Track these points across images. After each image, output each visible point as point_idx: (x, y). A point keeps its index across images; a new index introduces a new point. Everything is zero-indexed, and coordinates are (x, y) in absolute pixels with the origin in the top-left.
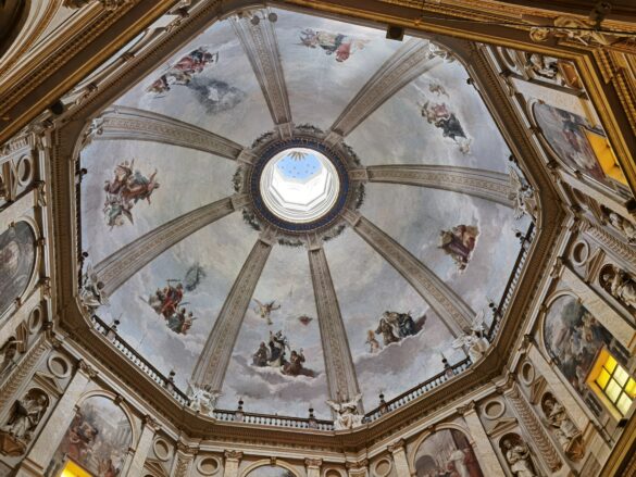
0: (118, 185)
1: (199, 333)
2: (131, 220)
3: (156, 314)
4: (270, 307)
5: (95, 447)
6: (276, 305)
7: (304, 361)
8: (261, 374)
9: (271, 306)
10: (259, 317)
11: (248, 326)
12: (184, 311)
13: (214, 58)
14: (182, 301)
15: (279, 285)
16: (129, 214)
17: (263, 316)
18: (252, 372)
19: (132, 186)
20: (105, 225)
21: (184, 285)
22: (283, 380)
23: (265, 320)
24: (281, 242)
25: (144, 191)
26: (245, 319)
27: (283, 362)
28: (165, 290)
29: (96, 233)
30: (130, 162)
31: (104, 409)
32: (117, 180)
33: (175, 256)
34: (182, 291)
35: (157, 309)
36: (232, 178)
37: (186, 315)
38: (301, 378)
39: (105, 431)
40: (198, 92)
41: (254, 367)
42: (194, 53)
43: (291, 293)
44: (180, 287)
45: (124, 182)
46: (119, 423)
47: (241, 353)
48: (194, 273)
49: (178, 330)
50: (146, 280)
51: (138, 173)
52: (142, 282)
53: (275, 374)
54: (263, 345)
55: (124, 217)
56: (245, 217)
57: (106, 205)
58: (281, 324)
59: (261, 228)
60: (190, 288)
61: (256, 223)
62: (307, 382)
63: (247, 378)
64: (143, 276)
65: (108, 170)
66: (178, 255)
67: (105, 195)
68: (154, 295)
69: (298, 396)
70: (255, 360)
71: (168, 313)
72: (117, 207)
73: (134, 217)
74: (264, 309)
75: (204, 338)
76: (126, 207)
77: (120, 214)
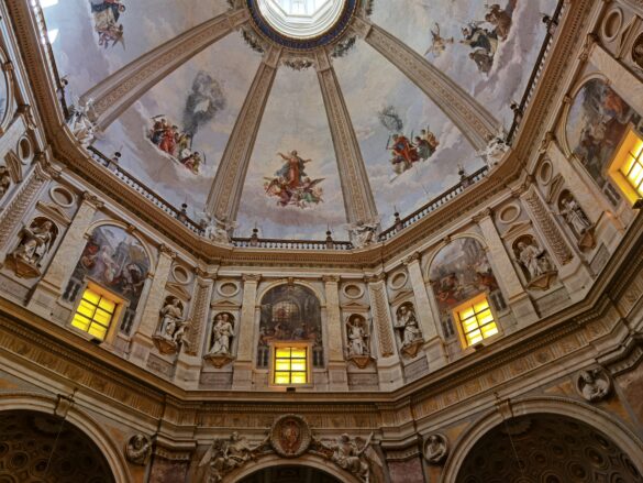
0: (284, 194)
1: (442, 127)
2: (320, 180)
3: (412, 169)
4: (436, 38)
5: (461, 282)
6: (434, 28)
7: (498, 6)
8: (499, 68)
9: (435, 35)
10: (443, 53)
11: (450, 69)
12: (418, 138)
13: (158, 120)
14: (409, 138)
15: (415, 21)
16: (313, 183)
17: (444, 48)
18: (494, 79)
19: (288, 179)
20: (317, 206)
21: (395, 132)
22: (511, 43)
23: (448, 46)
24: (369, 12)
25: (296, 166)
26: (442, 70)
27: (494, 35)
28: (394, 154)
29: (320, 217)
30: (266, 181)
31: (446, 257)
32: (279, 194)
33: (367, 137)
34: (400, 135)
35: (407, 167)
36: (297, 71)
37: (422, 137)
38: (515, 17)
39: (458, 266)
40: (199, 123)
41: (491, 73)
42: (155, 141)
43: (425, 7)
44: (395, 137)
45: (283, 187)
46: (463, 249)
47: (473, 85)
48: (387, 119)
49: (432, 150)
50: (379, 172)
51: (278, 173)
52: (379, 178)
53: (504, 50)
54: (472, 55)
55: (315, 188)
56: (340, 55)
57: (299, 205)
58: (455, 26)
59: (352, 36)
60: (400, 127)
61: (347, 42)
62: (522, 9)
63: (498, 86)
64: (374, 175)
65: (268, 203)
66: (367, 133)
67: (290, 206)
68: (394, 167)
69: (532, 28)
70: (484, 71)
71: (415, 157)
72: (304, 194)
73: (318, 178)
74: (437, 45)
75: (449, 123)
76: (307, 185)
77: (311, 192)
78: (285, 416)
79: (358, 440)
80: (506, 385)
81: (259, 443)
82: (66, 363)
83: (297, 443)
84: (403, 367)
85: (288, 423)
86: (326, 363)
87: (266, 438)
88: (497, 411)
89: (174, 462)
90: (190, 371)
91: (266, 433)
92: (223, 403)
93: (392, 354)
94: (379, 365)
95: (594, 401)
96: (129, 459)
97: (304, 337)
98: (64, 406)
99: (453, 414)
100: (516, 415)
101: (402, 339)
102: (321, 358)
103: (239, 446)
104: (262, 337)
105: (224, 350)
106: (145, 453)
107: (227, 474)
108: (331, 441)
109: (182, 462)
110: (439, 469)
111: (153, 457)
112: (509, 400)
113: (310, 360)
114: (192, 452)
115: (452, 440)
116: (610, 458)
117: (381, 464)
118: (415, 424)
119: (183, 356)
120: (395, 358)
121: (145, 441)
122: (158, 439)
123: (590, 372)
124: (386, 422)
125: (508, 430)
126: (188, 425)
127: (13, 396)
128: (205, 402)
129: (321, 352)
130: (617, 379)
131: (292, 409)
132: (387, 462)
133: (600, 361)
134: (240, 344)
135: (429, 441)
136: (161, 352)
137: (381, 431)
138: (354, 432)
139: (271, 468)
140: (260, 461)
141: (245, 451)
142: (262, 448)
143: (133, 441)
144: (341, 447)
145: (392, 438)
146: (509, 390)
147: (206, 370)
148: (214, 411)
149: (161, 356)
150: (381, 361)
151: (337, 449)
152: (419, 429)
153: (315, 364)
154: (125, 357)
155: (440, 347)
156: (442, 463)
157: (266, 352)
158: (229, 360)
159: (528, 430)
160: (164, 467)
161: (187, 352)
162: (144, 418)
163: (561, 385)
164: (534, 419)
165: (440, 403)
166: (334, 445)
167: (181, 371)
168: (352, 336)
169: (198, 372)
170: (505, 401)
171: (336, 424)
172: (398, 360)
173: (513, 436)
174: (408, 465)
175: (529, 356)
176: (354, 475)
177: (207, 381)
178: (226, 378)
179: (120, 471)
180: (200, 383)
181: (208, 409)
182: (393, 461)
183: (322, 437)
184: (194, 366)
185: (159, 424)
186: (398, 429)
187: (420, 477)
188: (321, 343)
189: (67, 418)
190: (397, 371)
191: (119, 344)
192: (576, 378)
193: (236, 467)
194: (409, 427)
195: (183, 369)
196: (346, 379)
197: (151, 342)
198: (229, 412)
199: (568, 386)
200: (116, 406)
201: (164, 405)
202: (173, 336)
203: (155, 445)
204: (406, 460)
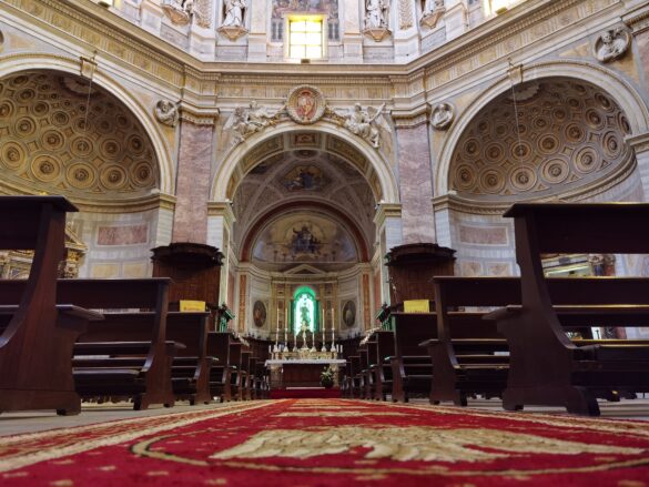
78: (300, 87)
79: (370, 110)
80: (522, 51)
81: (276, 112)
82: (80, 27)
83: (312, 111)
84: (421, 40)
85: (304, 93)
86: (341, 35)
87: (283, 107)
88: (507, 78)
89: (201, 126)
90: (205, 43)
91: (283, 103)
92: (239, 74)
93: (410, 26)
94: (396, 38)
95: (607, 62)
96: (159, 120)
97: (319, 9)
98: (88, 69)
99: (464, 83)
100: (525, 80)
101: (423, 9)
102: (337, 31)
103: (258, 113)
104: (275, 9)
105: (237, 22)
106: (173, 116)
107: (249, 136)
108: (344, 109)
109: (207, 126)
110: (443, 133)
111: (181, 120)
112: (522, 66)
113: (325, 33)
114: (216, 118)
115: (458, 108)
116: (608, 117)
117: (390, 130)
118: (426, 95)
119: (195, 28)
120: (414, 30)
121: (171, 105)
122: (183, 104)
123: (611, 32)
124: (398, 93)
125: (514, 97)
126: (208, 94)
127: (38, 56)
128: (223, 74)
129: (337, 26)
130: (637, 37)
131: (307, 81)
132: (396, 128)
133: (625, 19)
134: (253, 16)
135: (437, 110)
136: (173, 22)
137: (393, 102)
138: (366, 102)
139: (289, 133)
140: (278, 126)
141: (263, 117)
142: (280, 115)
143: (159, 105)
144: (353, 115)
145: (402, 108)
146: (524, 56)
147: (220, 43)
148: (232, 83)
149: (173, 26)
150: (398, 34)
151: (349, 118)
152: (429, 99)
153: (330, 36)
154: (137, 24)
155: (461, 15)
156: (446, 127)
157: (281, 25)
158: (243, 33)
159: (535, 95)
160: (192, 129)
161: (200, 24)
162: (168, 86)
163: (577, 48)
164: (543, 83)
165: (453, 73)
166: (347, 114)
167: (196, 43)
168: (369, 8)
169: (213, 45)
170: (517, 68)
171: (350, 96)
172: (416, 32)
173: (518, 102)
174: (415, 131)
175: (553, 19)
176: (364, 139)
177: (223, 54)
178: (241, 51)
179: (154, 131)
180: (216, 56)
181: (226, 80)
182: (401, 128)
183: (335, 107)
184: (209, 39)
185: (182, 92)
186: (409, 100)
187: (425, 141)
188: (337, 15)
189: (94, 80)
190: (414, 45)
191: (128, 10)
192: (596, 38)
193: (256, 131)
194: (420, 98)
195: (199, 41)
196: (361, 52)
197: (161, 11)
198: (247, 83)
199: (586, 47)
200: (138, 72)
201: (184, 74)
202: (182, 5)
203: (181, 111)
204: (413, 127)
